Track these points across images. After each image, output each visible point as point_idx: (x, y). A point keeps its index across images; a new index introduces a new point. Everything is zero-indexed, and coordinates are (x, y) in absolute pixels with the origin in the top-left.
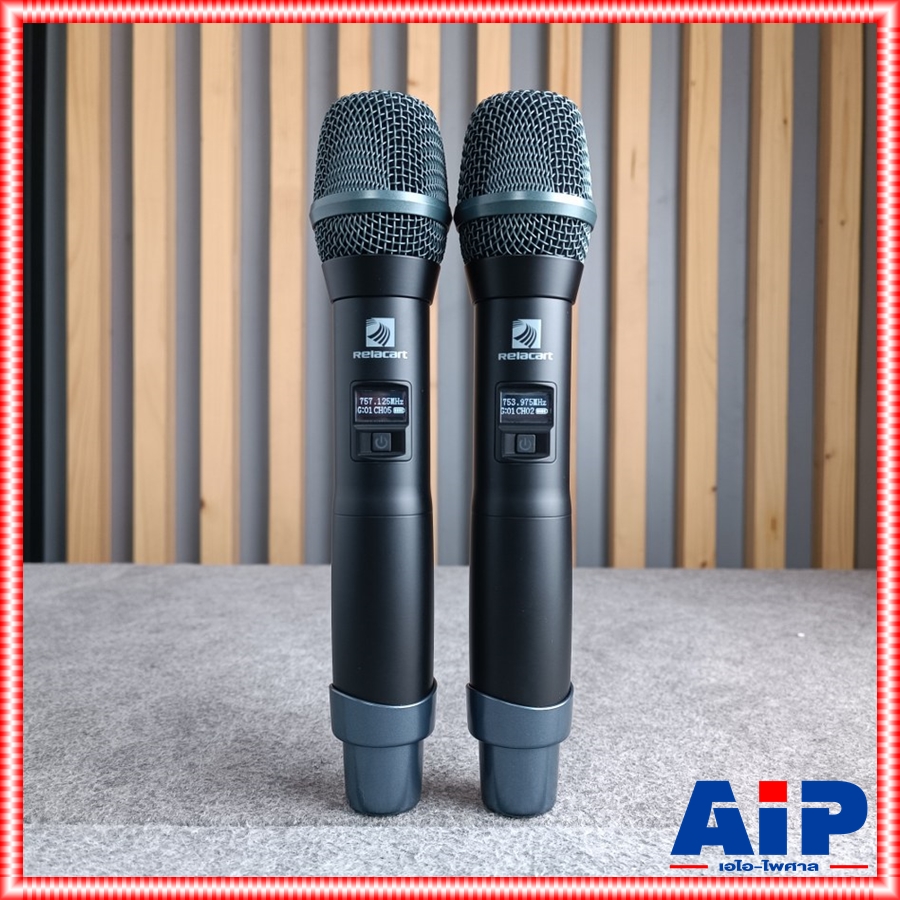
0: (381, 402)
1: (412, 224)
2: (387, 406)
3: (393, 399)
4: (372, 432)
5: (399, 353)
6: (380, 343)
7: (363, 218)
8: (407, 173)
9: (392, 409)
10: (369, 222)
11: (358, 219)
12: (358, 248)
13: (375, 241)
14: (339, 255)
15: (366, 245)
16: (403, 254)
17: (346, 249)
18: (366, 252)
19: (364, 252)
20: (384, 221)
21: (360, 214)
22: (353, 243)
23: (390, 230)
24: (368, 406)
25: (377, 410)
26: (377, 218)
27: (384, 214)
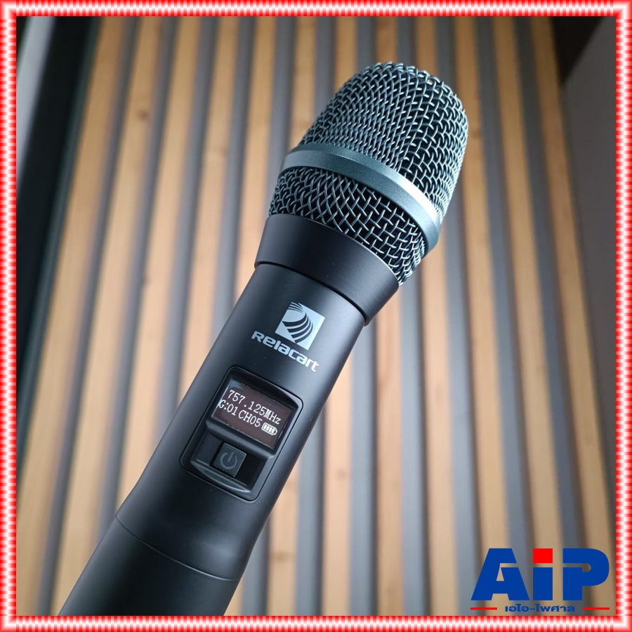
0: (254, 407)
1: (402, 224)
2: (258, 416)
3: (269, 412)
4: (224, 440)
5: (310, 361)
6: (293, 336)
7: (351, 187)
8: (424, 167)
9: (262, 423)
10: (356, 195)
11: (344, 185)
12: (327, 216)
13: (351, 219)
14: (298, 213)
15: (339, 218)
16: (375, 251)
17: (312, 211)
18: (334, 226)
19: (331, 224)
20: (373, 202)
21: (350, 179)
22: (323, 208)
23: (375, 217)
24: (236, 404)
25: (243, 415)
26: (367, 195)
27: (378, 194)
